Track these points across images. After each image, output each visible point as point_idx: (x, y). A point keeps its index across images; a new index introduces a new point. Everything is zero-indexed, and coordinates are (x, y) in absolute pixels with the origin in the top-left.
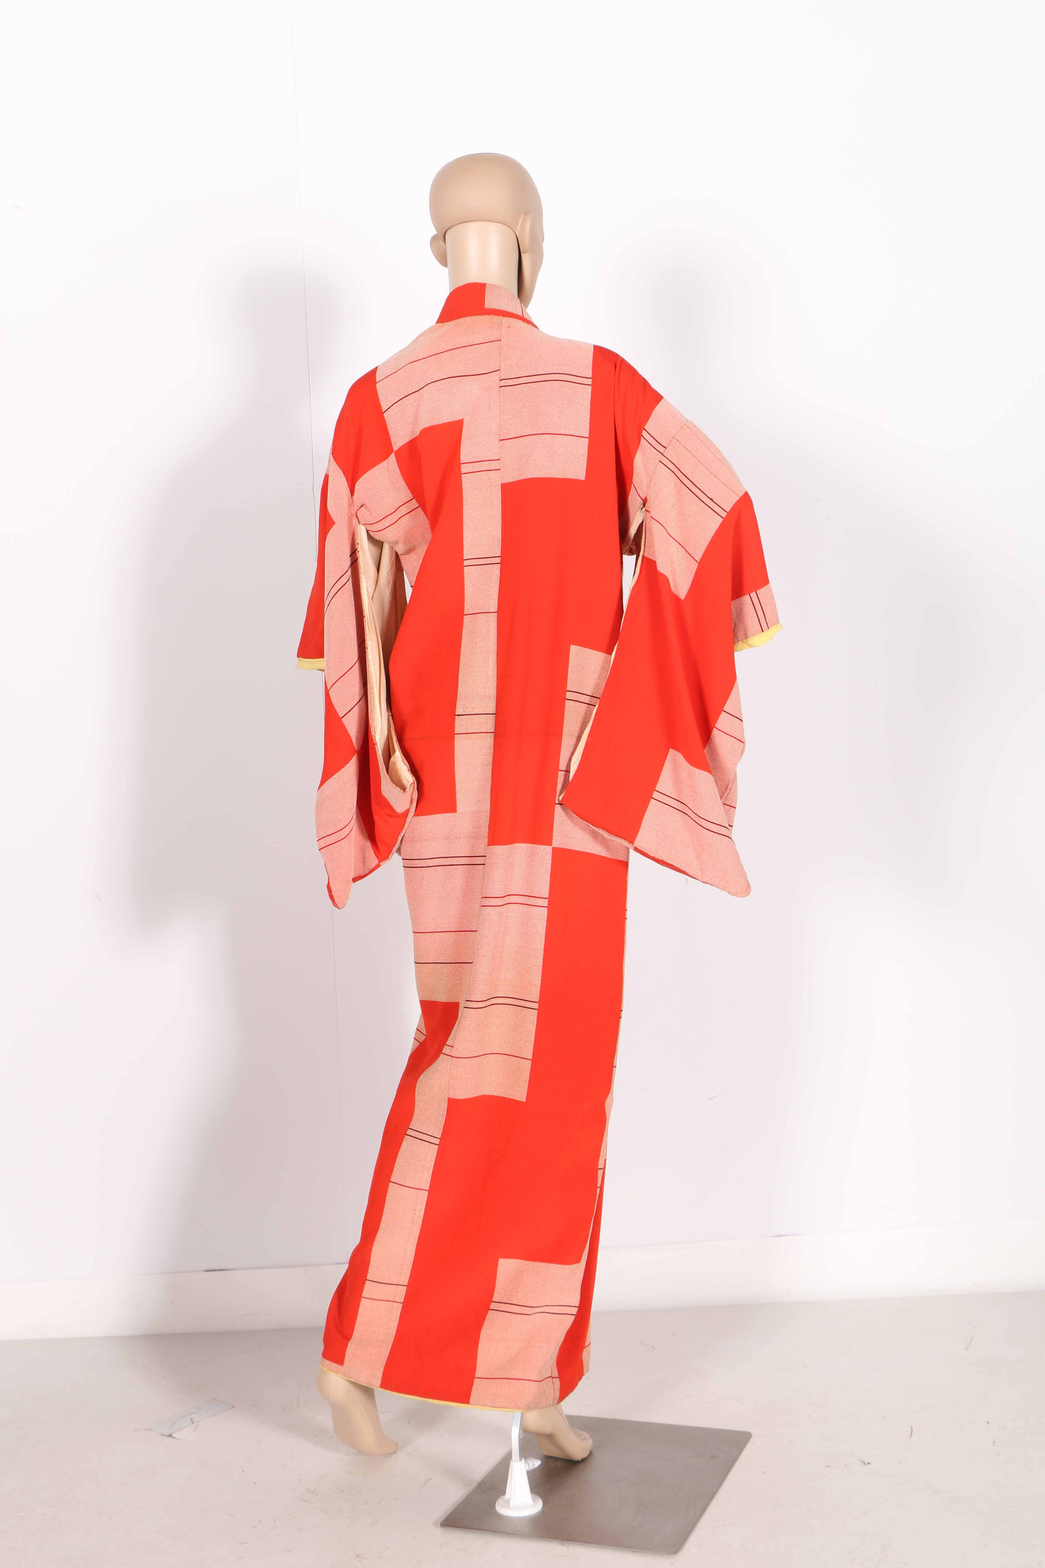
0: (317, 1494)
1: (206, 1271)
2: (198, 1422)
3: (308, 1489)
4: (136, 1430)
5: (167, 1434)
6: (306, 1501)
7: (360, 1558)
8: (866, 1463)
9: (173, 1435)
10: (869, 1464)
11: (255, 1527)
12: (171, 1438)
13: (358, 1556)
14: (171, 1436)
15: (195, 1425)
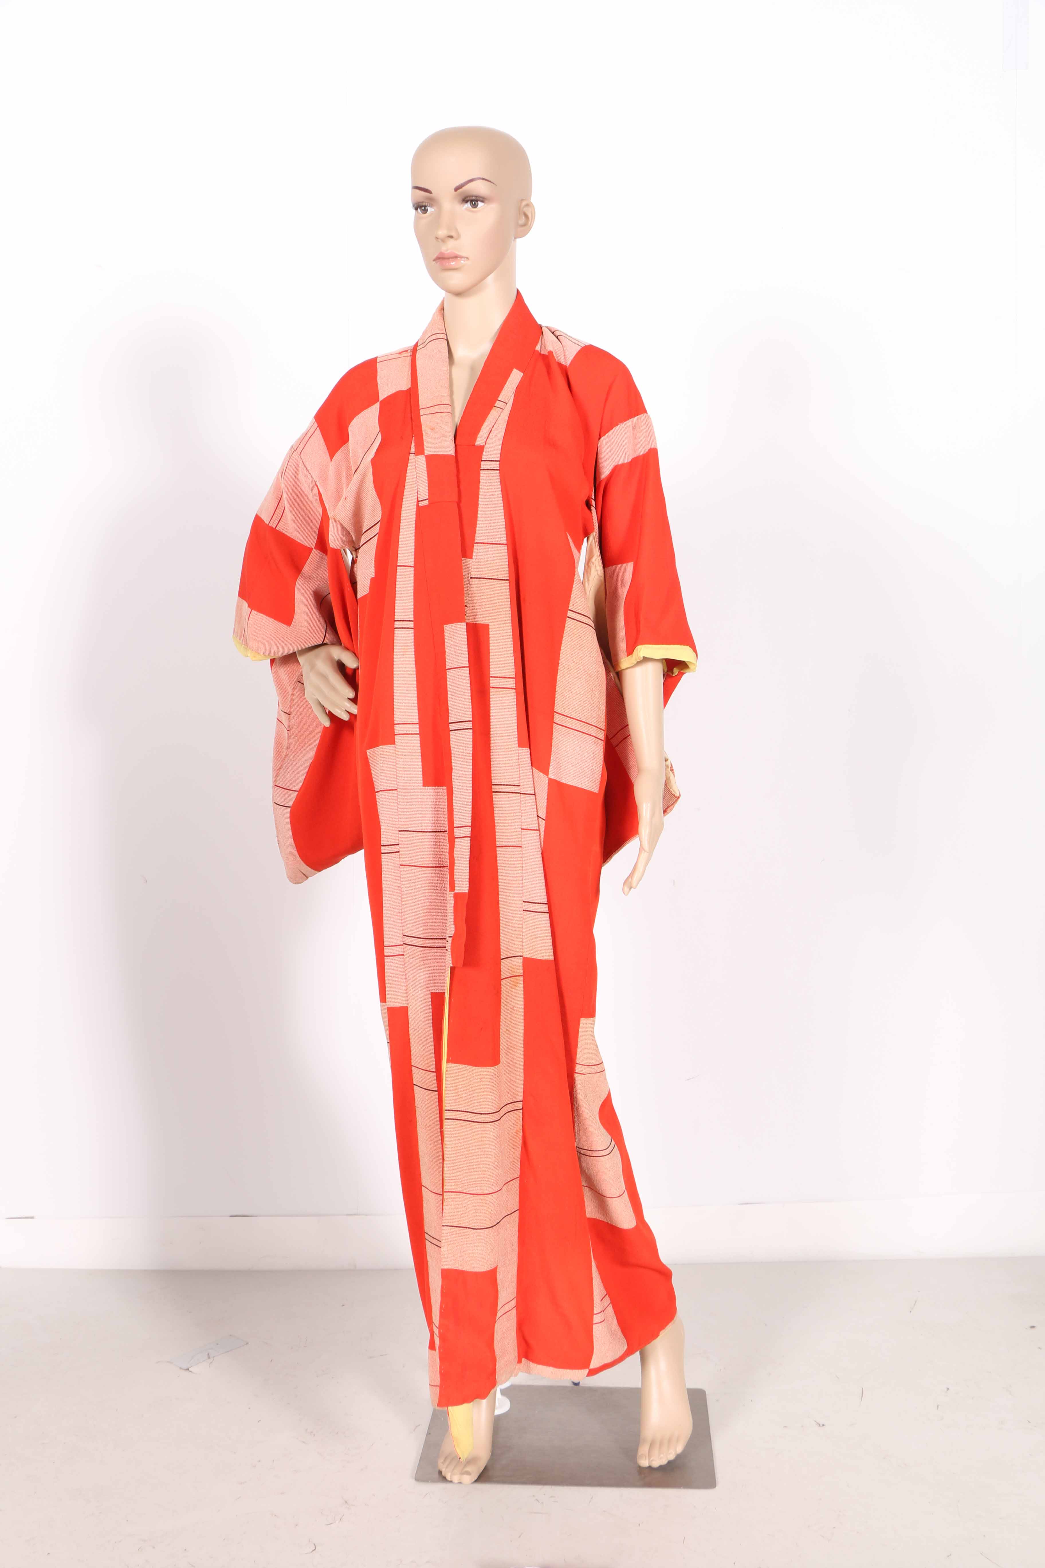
0: (314, 1435)
1: (231, 1216)
2: (214, 1357)
3: (307, 1430)
4: (158, 1362)
5: (185, 1367)
6: (303, 1442)
7: (348, 1504)
8: (821, 1425)
9: (190, 1369)
10: (823, 1425)
11: (255, 1467)
12: (187, 1372)
13: (346, 1502)
14: (188, 1369)
15: (211, 1360)
